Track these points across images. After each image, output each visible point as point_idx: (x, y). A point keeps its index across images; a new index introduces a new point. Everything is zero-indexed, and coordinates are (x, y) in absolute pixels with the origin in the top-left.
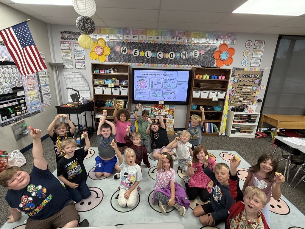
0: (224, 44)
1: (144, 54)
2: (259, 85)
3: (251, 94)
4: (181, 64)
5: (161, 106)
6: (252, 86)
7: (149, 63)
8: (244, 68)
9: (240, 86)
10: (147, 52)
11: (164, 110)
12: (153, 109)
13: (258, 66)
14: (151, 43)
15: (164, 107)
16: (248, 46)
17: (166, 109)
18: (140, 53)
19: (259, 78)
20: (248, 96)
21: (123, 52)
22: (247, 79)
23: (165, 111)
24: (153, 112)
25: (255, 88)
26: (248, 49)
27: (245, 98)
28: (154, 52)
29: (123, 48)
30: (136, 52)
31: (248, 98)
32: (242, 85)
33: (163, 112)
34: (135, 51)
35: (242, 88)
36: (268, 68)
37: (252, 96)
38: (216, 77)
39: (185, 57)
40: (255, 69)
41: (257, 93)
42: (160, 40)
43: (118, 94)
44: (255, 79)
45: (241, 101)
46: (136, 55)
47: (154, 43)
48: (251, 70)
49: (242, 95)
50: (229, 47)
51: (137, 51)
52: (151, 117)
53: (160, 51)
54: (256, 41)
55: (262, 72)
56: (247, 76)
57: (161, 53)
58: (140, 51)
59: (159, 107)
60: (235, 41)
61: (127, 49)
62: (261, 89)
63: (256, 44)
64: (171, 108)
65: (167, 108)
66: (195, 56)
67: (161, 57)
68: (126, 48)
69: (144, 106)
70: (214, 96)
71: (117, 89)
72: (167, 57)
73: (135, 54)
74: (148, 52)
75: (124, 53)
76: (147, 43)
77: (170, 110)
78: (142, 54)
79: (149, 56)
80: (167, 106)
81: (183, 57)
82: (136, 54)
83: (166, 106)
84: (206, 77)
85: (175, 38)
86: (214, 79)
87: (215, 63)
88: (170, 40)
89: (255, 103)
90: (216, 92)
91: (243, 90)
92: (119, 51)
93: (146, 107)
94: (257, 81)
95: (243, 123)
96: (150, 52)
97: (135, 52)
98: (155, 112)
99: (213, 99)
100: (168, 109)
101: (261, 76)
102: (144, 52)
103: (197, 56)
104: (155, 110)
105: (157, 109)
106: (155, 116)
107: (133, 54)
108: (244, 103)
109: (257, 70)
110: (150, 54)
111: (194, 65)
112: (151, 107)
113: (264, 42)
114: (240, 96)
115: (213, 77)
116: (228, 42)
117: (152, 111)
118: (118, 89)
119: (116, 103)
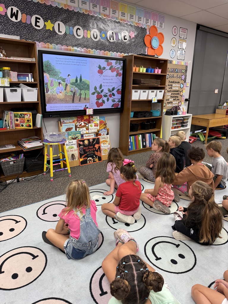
0: (154, 27)
1: (53, 28)
2: (185, 82)
3: (179, 93)
4: (108, 50)
5: (88, 118)
6: (180, 83)
7: (62, 45)
8: (172, 61)
9: (170, 84)
10: (57, 23)
11: (93, 124)
12: (78, 124)
13: (183, 59)
14: (62, 8)
15: (92, 120)
16: (175, 33)
17: (95, 123)
18: (45, 25)
19: (185, 73)
20: (177, 95)
21: (12, 17)
22: (175, 75)
23: (95, 126)
24: (77, 129)
25: (182, 86)
26: (175, 37)
27: (174, 98)
28: (69, 26)
29: (12, 9)
30: (39, 22)
31: (177, 98)
32: (172, 82)
33: (93, 128)
34: (37, 18)
35: (172, 85)
36: (190, 61)
37: (180, 96)
38: (153, 70)
39: (113, 40)
40: (181, 62)
41: (184, 91)
42: (76, 5)
43: (19, 100)
44: (182, 75)
45: (172, 103)
46: (39, 26)
47: (68, 9)
48: (178, 63)
49: (172, 94)
50: (159, 32)
51: (39, 19)
52: (77, 137)
53: (79, 25)
54: (180, 28)
55: (187, 67)
56: (175, 70)
57: (80, 29)
58: (46, 20)
59: (85, 121)
60: (163, 24)
61: (20, 13)
62: (186, 87)
63: (181, 32)
64: (102, 119)
65: (97, 119)
66: (125, 39)
67: (80, 36)
68: (17, 11)
69: (62, 121)
70: (154, 96)
71: (16, 91)
72: (89, 37)
73: (36, 25)
74: (59, 24)
75: (14, 19)
76: (57, 8)
77: (101, 122)
78: (49, 26)
79: (61, 32)
80: (96, 117)
81: (110, 40)
82: (38, 24)
83: (94, 117)
84: (143, 70)
85: (98, 6)
86: (151, 72)
87: (147, 52)
88: (91, 9)
89: (183, 103)
90: (155, 91)
91: (173, 88)
92: (4, 14)
93: (65, 121)
94: (183, 77)
95: (178, 128)
96: (62, 24)
97: (36, 22)
98: (81, 129)
99: (153, 100)
100: (98, 122)
101: (186, 71)
102: (53, 22)
103: (126, 39)
104: (80, 125)
105: (83, 124)
106: (82, 136)
107: (34, 24)
108: (174, 104)
109: (183, 63)
110: (63, 29)
111: (124, 53)
112: (74, 122)
113: (186, 30)
114: (171, 96)
115: (150, 70)
116: (157, 25)
117: (76, 127)
118: (19, 90)
119: (16, 118)
